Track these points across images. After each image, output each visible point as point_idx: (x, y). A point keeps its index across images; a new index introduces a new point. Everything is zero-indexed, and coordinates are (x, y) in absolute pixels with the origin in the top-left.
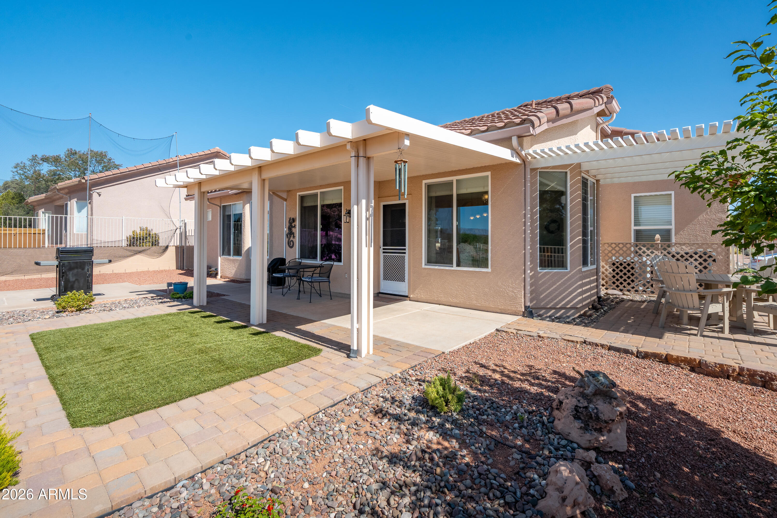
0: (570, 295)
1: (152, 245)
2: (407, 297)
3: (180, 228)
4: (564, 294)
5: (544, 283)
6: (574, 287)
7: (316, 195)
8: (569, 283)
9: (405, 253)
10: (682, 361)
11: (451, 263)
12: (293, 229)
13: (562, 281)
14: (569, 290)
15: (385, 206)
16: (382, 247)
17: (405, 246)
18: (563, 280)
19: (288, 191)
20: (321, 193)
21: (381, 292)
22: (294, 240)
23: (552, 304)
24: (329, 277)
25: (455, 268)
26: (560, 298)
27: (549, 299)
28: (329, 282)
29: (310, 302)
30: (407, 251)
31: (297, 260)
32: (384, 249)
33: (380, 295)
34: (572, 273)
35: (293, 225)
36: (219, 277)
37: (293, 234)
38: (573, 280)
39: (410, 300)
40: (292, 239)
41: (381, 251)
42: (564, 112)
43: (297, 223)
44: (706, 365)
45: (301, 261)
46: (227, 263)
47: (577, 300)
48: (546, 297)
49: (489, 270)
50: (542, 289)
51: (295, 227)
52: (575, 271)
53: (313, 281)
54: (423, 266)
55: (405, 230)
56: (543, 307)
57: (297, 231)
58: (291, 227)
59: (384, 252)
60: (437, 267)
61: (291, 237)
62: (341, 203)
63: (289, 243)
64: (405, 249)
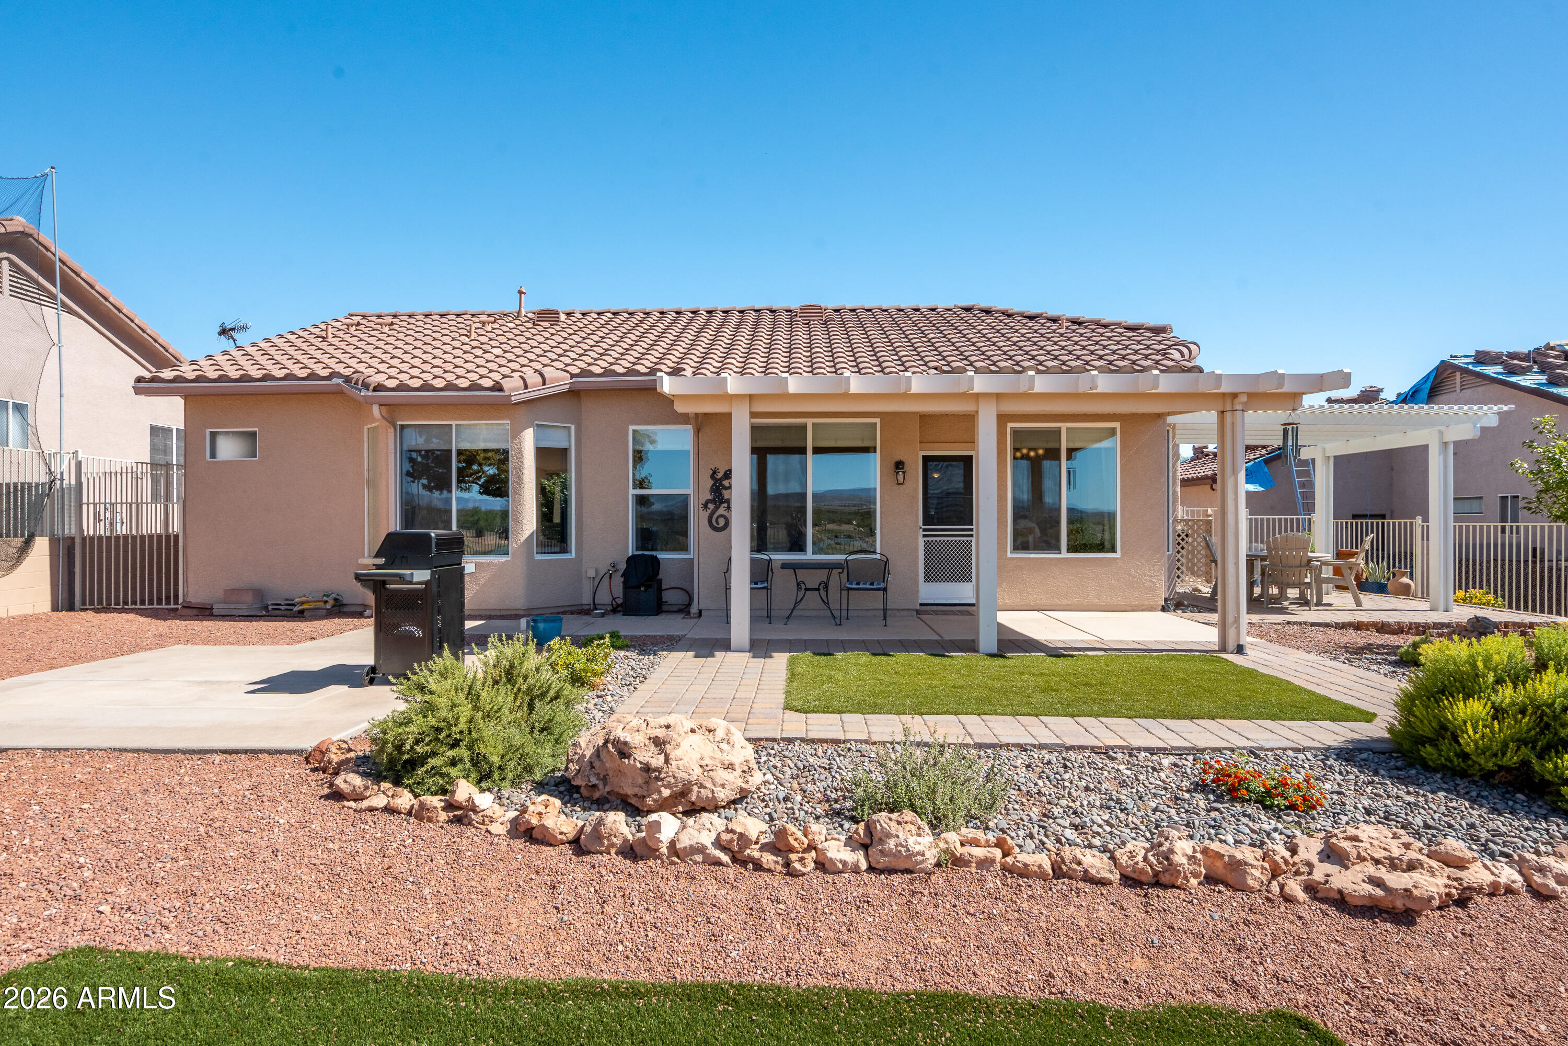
9: (971, 536)
10: (1371, 625)
11: (1057, 548)
12: (727, 493)
16: (922, 528)
17: (971, 524)
20: (815, 425)
22: (727, 514)
25: (1064, 554)
30: (975, 532)
35: (725, 483)
37: (727, 501)
40: (721, 512)
41: (921, 532)
44: (1389, 624)
49: (1117, 555)
54: (1009, 555)
55: (972, 498)
58: (719, 489)
59: (925, 536)
60: (1032, 556)
61: (718, 508)
63: (711, 522)
64: (971, 530)
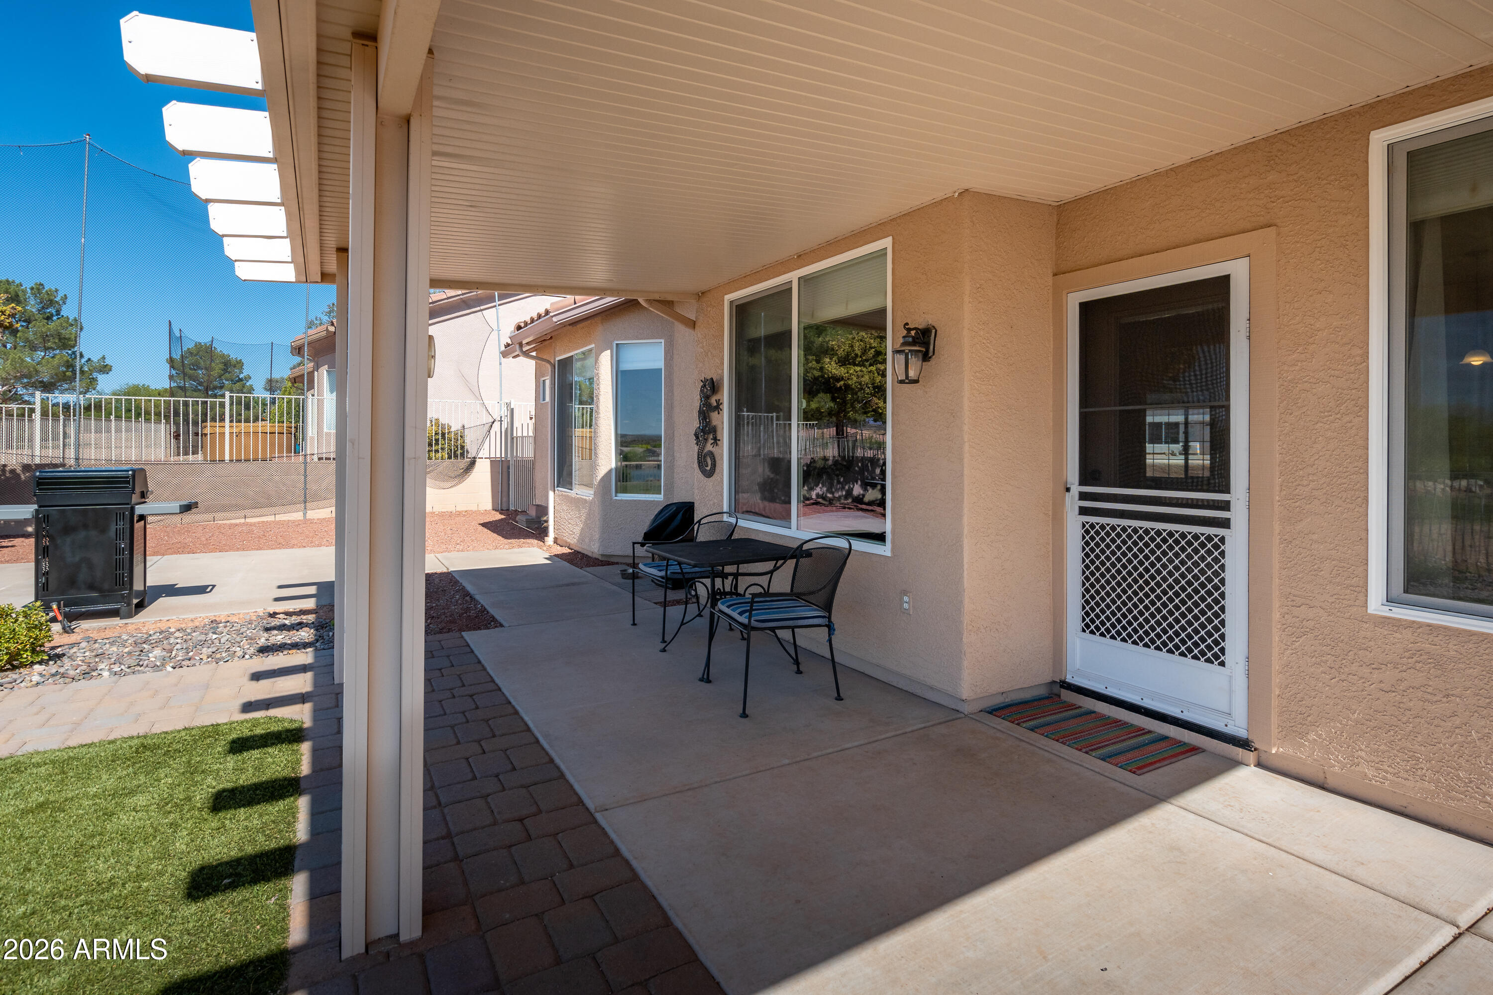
1: (450, 458)
2: (1244, 744)
3: (501, 421)
7: (784, 293)
9: (1225, 524)
12: (714, 415)
15: (1086, 308)
16: (1076, 489)
17: (1227, 490)
19: (701, 295)
20: (804, 281)
21: (1069, 679)
22: (715, 450)
24: (828, 607)
28: (830, 627)
29: (744, 715)
30: (1238, 515)
31: (726, 518)
32: (1083, 496)
33: (1068, 696)
35: (713, 401)
36: (550, 540)
37: (714, 430)
39: (1259, 765)
40: (709, 447)
41: (1072, 502)
43: (726, 396)
45: (733, 520)
46: (565, 508)
51: (718, 408)
53: (754, 624)
54: (1377, 606)
57: (724, 421)
58: (708, 409)
59: (1083, 511)
61: (706, 440)
62: (883, 312)
63: (701, 463)
64: (1225, 506)
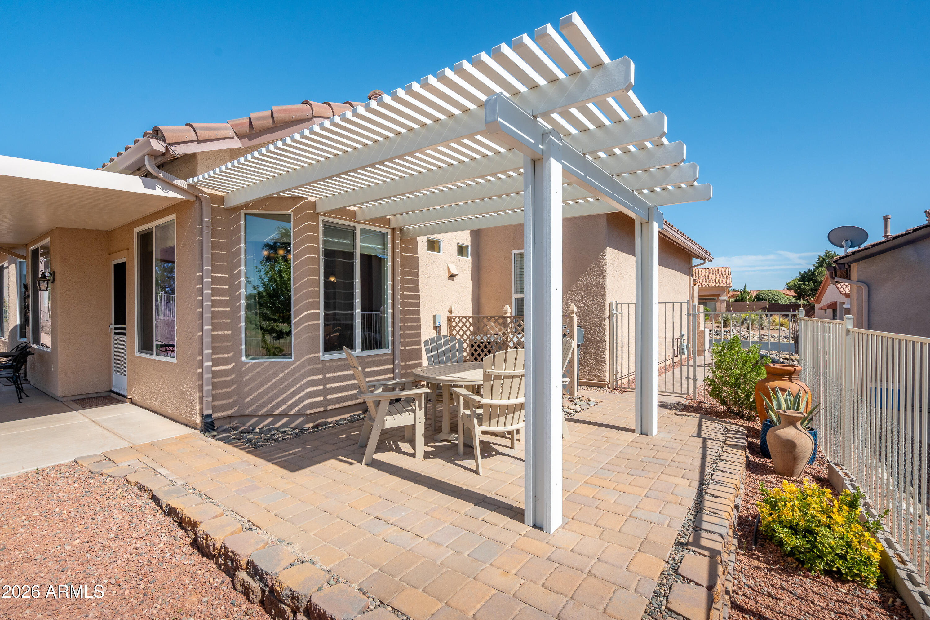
0: (294, 397)
4: (285, 395)
5: (252, 379)
6: (301, 383)
8: (293, 378)
13: (281, 376)
14: (293, 389)
16: (113, 326)
17: (126, 325)
18: (284, 374)
23: (266, 409)
26: (277, 400)
27: (260, 402)
31: (31, 345)
32: (115, 328)
34: (297, 363)
38: (299, 374)
41: (113, 330)
42: (259, 122)
47: (305, 403)
48: (256, 399)
49: (176, 359)
50: (249, 387)
52: (302, 360)
56: (249, 414)
